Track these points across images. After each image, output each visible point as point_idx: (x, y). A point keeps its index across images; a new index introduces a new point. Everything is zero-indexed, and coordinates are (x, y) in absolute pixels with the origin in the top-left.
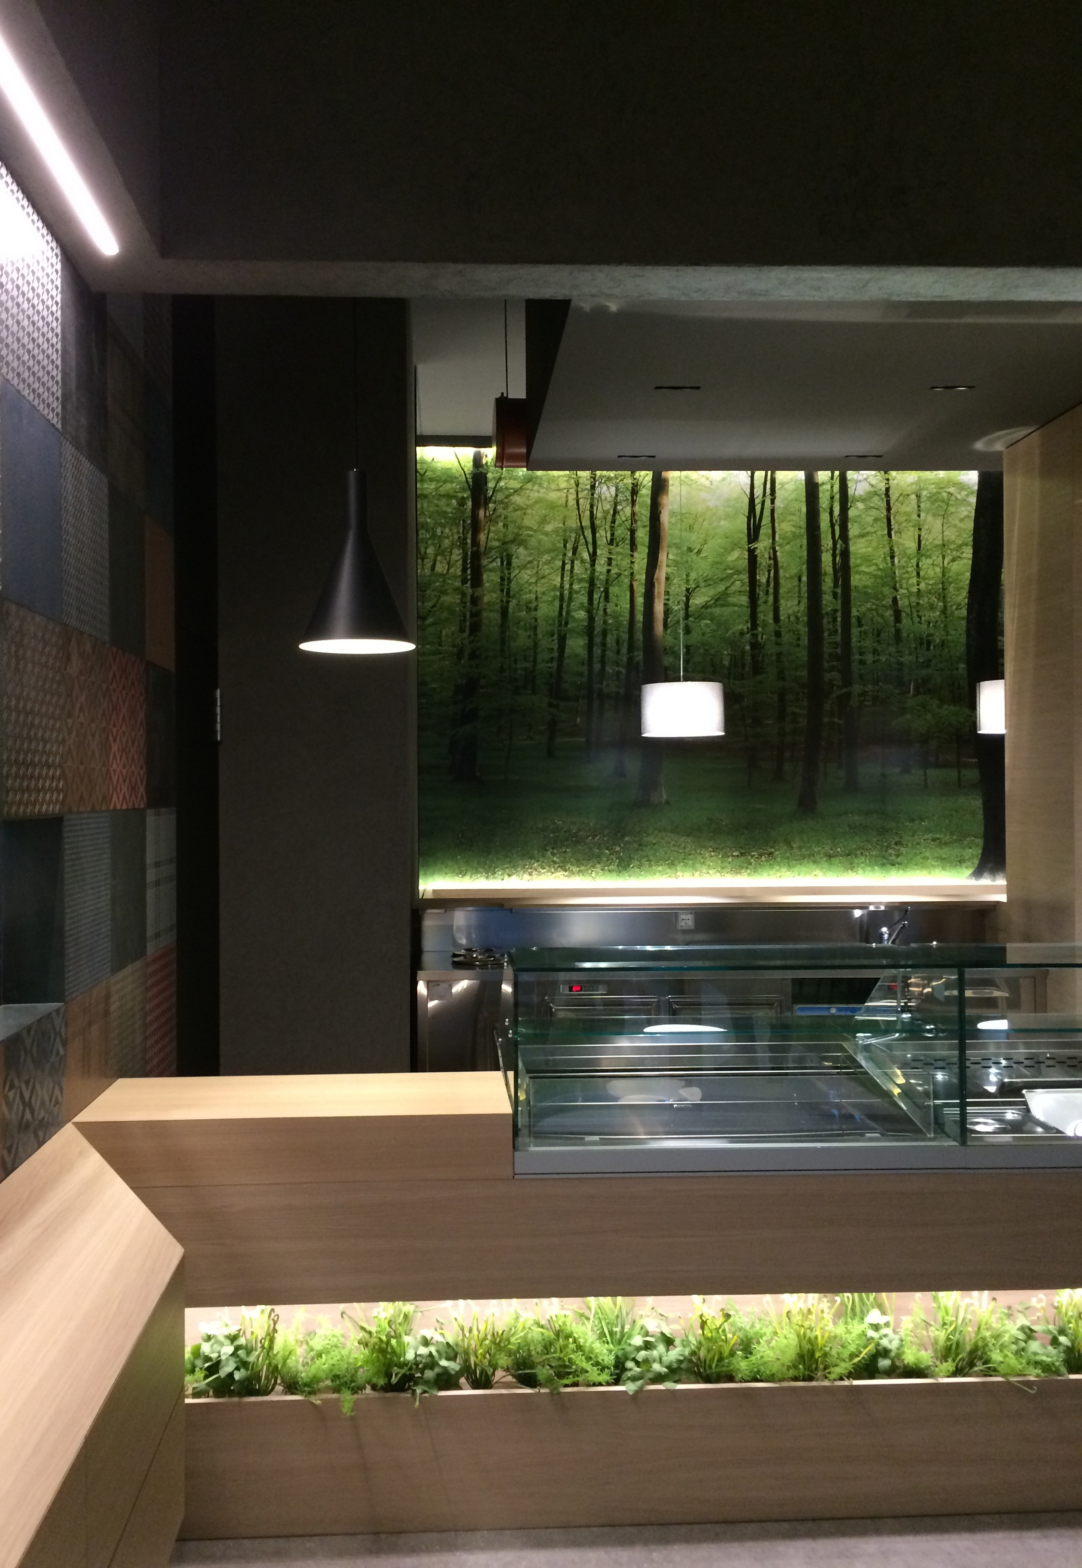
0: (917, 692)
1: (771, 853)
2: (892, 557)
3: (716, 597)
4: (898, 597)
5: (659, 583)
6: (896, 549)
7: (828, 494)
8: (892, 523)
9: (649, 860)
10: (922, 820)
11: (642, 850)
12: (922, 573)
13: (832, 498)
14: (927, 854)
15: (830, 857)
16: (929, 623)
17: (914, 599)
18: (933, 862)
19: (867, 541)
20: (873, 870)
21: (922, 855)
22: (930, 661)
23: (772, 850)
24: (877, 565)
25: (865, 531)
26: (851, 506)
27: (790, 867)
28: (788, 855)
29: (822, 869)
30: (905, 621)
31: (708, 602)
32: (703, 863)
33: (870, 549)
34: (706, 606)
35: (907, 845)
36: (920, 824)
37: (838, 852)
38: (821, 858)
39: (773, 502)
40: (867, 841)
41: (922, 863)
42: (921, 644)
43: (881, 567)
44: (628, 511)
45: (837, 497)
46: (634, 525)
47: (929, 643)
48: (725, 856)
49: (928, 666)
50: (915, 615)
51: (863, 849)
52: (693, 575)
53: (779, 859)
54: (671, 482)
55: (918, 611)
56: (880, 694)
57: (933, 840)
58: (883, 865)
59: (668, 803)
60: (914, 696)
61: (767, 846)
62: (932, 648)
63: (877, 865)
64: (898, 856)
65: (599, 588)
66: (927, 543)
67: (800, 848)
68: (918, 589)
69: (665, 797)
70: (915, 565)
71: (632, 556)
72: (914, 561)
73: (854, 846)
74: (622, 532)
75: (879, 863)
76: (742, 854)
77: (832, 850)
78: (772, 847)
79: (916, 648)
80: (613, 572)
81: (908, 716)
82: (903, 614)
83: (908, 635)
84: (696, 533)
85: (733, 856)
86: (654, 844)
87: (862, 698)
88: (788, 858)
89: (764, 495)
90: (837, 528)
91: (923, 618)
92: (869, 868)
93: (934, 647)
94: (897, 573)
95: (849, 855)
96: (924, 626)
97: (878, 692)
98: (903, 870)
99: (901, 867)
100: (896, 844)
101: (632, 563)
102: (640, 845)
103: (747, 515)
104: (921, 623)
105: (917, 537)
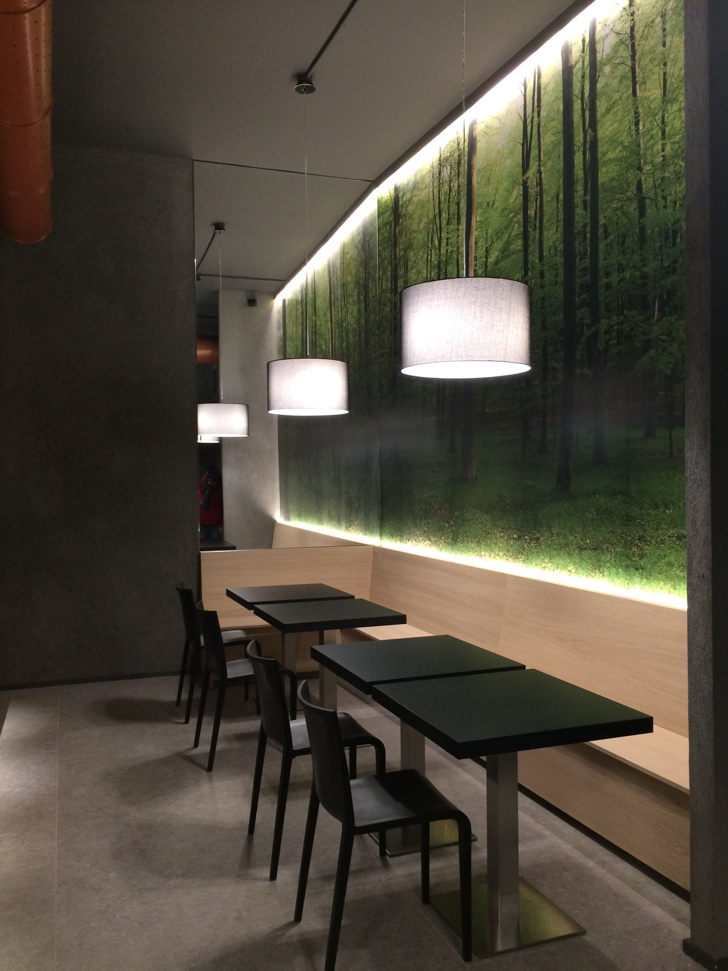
0: (663, 314)
1: (538, 539)
2: (637, 124)
3: (503, 250)
4: (643, 178)
5: (471, 251)
6: (640, 110)
7: (579, 74)
8: (637, 75)
9: (467, 536)
10: (667, 507)
11: (463, 525)
12: (667, 130)
13: (583, 77)
14: (672, 559)
15: (581, 549)
16: (675, 202)
17: (658, 174)
18: (678, 572)
19: (613, 114)
20: (617, 574)
21: (667, 559)
22: (675, 262)
23: (538, 535)
24: (622, 143)
25: (612, 101)
26: (599, 76)
27: (551, 557)
28: (550, 542)
29: (575, 563)
30: (650, 211)
31: (498, 256)
32: (496, 544)
33: (616, 124)
34: (497, 263)
35: (650, 541)
36: (664, 512)
37: (587, 544)
38: (574, 550)
39: (539, 115)
40: (612, 532)
41: (666, 571)
42: (667, 238)
43: (626, 144)
44: (456, 185)
45: (588, 72)
46: (459, 197)
47: (675, 233)
48: (509, 538)
49: (674, 271)
50: (659, 198)
51: (608, 543)
52: (490, 231)
53: (543, 547)
54: (478, 139)
55: (663, 190)
56: (624, 326)
57: (679, 538)
58: (627, 567)
59: (476, 478)
60: (659, 320)
61: (535, 530)
62: (678, 240)
63: (621, 566)
64: (642, 557)
65: (443, 270)
66: (673, 80)
67: (558, 535)
68: (663, 156)
69: (475, 472)
70: (659, 122)
71: (458, 229)
72: (659, 116)
73: (601, 538)
74: (454, 208)
75: (623, 564)
76: (520, 537)
77: (582, 541)
78: (539, 532)
79: (661, 247)
80: (449, 251)
81: (652, 352)
82: (648, 202)
83: (653, 232)
84: (491, 185)
85: (514, 538)
86: (469, 520)
87: (608, 336)
88: (549, 546)
89: (533, 111)
90: (587, 114)
91: (669, 198)
92: (614, 570)
93: (681, 238)
94: (642, 146)
95: (596, 549)
96: (670, 210)
97: (622, 324)
98: (647, 578)
99: (645, 574)
100: (639, 539)
101: (458, 236)
102: (463, 520)
103: (522, 142)
104: (665, 207)
105: (662, 77)
